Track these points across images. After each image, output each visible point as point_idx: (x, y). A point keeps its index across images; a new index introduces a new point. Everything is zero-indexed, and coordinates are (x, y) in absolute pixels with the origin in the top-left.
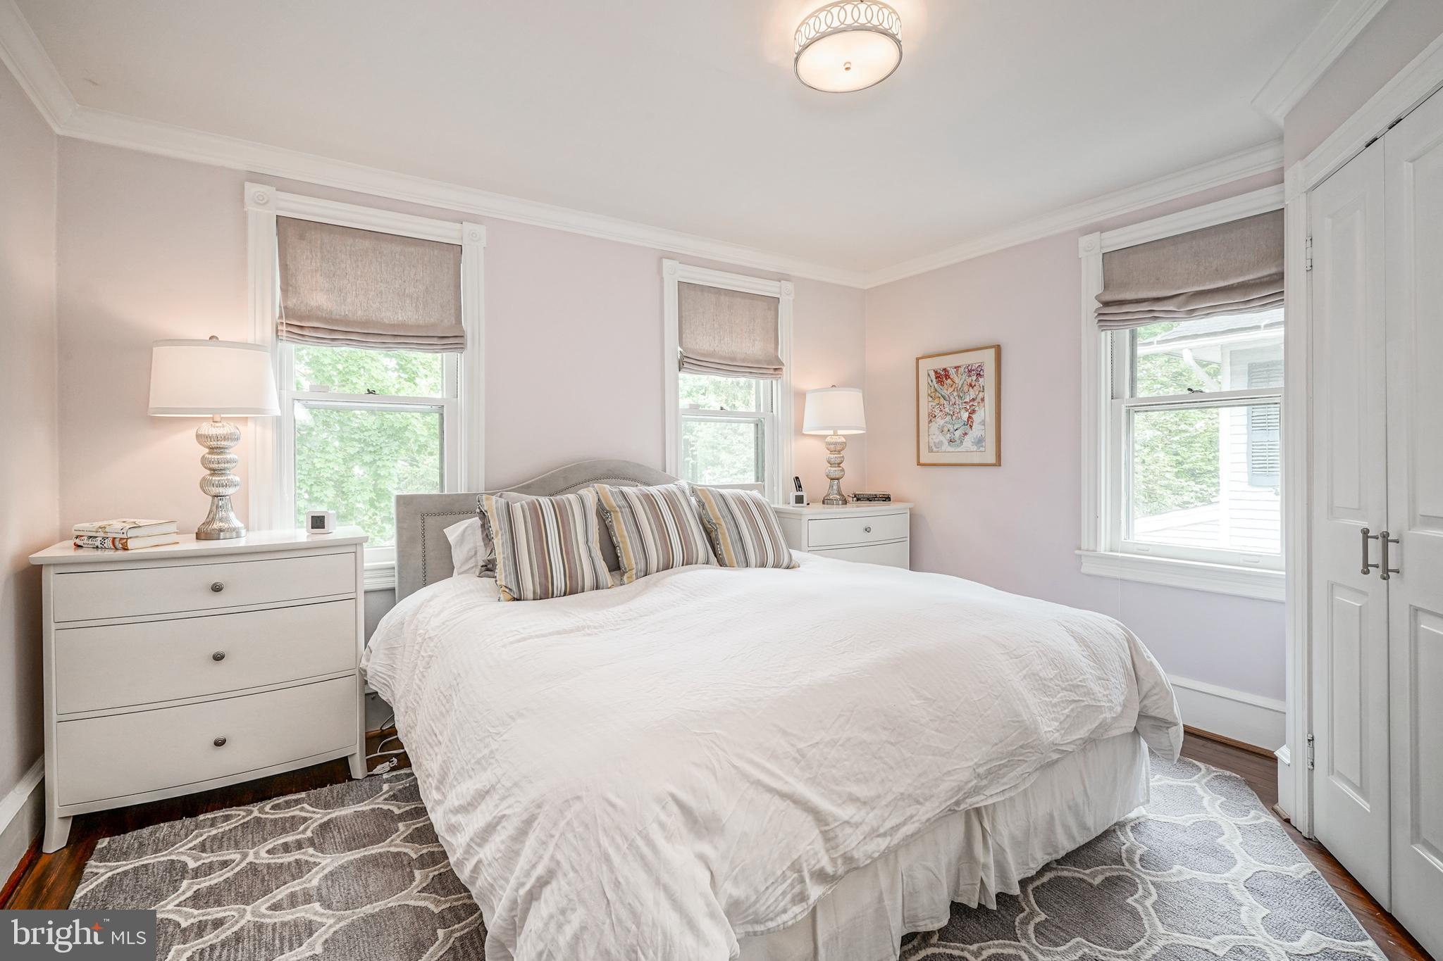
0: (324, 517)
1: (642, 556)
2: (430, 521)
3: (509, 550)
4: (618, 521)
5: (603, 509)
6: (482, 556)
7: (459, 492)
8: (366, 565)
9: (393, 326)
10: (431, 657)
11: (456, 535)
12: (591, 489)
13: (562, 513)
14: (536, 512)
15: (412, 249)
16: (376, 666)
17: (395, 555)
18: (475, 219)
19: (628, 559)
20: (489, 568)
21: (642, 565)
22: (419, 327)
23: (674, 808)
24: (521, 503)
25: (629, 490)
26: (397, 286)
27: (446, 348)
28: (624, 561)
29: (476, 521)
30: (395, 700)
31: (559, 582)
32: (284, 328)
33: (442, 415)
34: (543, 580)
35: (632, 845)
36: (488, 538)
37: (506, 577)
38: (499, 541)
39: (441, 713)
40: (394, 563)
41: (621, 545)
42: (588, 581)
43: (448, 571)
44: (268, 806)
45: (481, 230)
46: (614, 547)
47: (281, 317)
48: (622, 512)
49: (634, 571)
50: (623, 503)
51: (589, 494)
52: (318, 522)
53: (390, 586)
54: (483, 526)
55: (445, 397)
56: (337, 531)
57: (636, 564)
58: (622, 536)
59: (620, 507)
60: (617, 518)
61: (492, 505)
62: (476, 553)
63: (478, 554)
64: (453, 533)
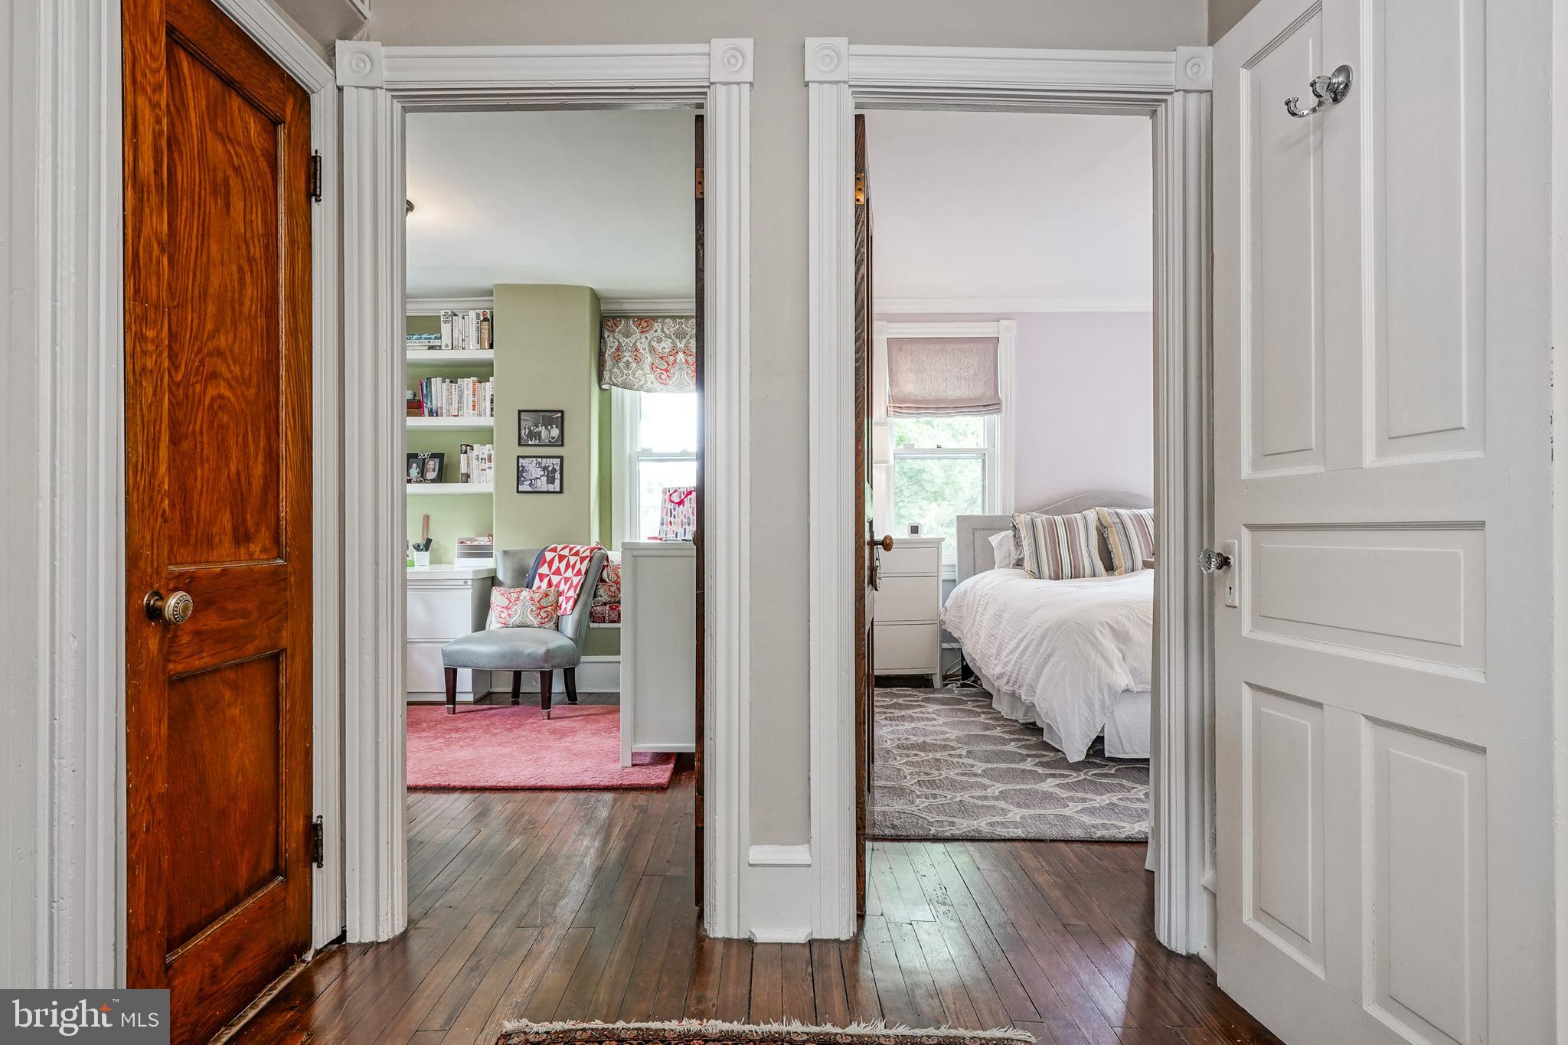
0: (917, 527)
1: (1129, 557)
2: (977, 533)
3: (1033, 549)
4: (1113, 533)
5: (1102, 525)
6: (1014, 557)
7: (996, 514)
8: (943, 562)
9: (954, 401)
10: (987, 603)
11: (996, 542)
12: (1093, 510)
13: (1069, 526)
14: (1052, 527)
15: (966, 346)
16: (951, 617)
17: (956, 557)
18: (1007, 317)
19: (1119, 559)
20: (1019, 564)
21: (1129, 564)
22: (970, 400)
23: (1106, 627)
24: (1041, 520)
25: (1120, 511)
26: (956, 373)
27: (988, 412)
28: (1116, 561)
29: (1011, 533)
30: (963, 635)
31: (1067, 569)
32: (892, 409)
33: (984, 461)
34: (1056, 568)
35: (1087, 637)
36: (1018, 544)
37: (1031, 565)
38: (1026, 543)
39: (996, 624)
40: (956, 562)
41: (1114, 550)
42: (1088, 570)
43: (991, 565)
44: (894, 689)
45: (1013, 323)
46: (1109, 553)
47: (890, 402)
48: (1116, 527)
49: (1123, 568)
50: (1117, 520)
51: (1091, 515)
52: (915, 530)
53: (952, 578)
54: (1015, 536)
55: (986, 447)
56: (924, 534)
57: (1125, 563)
58: (1115, 544)
59: (1114, 523)
60: (1112, 532)
61: (1022, 520)
62: (1010, 555)
63: (1011, 555)
64: (995, 540)
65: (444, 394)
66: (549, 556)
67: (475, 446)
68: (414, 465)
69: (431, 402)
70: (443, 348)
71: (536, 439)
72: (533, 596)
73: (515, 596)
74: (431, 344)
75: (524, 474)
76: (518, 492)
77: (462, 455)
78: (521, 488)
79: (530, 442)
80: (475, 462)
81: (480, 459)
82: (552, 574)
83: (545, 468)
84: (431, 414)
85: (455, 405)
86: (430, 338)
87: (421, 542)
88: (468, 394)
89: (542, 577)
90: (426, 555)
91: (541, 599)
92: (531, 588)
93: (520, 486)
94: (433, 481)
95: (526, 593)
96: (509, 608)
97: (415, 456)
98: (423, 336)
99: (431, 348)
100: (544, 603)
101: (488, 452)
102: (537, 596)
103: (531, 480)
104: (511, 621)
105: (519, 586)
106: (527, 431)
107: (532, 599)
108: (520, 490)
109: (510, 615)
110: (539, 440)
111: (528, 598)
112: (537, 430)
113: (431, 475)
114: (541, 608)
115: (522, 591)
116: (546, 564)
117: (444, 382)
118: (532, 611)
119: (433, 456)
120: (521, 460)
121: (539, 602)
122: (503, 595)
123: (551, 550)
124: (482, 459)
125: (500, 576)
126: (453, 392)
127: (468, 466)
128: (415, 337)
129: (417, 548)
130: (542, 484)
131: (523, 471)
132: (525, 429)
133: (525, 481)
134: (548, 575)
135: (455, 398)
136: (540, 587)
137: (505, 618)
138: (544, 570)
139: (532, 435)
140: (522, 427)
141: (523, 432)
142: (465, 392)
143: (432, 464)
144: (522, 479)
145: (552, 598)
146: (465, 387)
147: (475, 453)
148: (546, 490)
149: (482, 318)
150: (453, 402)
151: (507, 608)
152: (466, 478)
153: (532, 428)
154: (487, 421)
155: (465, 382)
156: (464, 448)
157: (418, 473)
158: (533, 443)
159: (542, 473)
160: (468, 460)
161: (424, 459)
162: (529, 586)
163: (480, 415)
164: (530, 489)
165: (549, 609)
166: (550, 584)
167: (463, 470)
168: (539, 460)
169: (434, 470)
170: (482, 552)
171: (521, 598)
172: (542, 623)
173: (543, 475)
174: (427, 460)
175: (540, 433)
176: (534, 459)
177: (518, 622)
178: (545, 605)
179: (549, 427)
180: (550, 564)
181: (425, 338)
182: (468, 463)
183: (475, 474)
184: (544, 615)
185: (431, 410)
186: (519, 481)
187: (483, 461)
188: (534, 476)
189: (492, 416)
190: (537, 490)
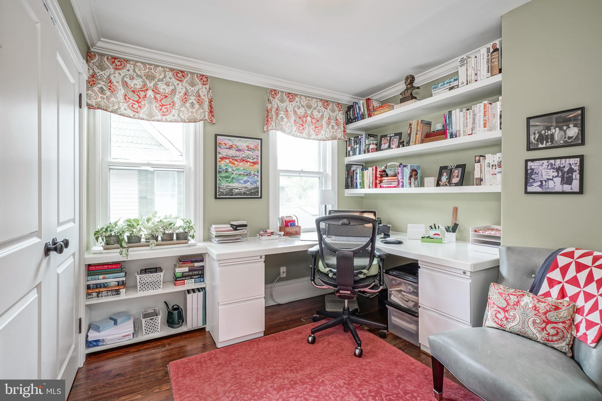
65: (462, 120)
66: (562, 261)
67: (487, 156)
68: (445, 174)
69: (452, 128)
70: (460, 86)
71: (547, 142)
72: (538, 305)
73: (514, 299)
74: (451, 86)
75: (533, 176)
76: (526, 192)
77: (476, 164)
78: (530, 189)
79: (540, 146)
80: (487, 169)
81: (491, 166)
82: (565, 282)
83: (559, 169)
84: (452, 136)
85: (470, 126)
86: (450, 82)
87: (451, 225)
88: (480, 116)
89: (552, 283)
90: (453, 236)
91: (547, 311)
92: (536, 294)
93: (528, 187)
94: (457, 185)
95: (528, 300)
96: (507, 311)
97: (446, 168)
98: (446, 82)
99: (451, 89)
100: (552, 316)
101: (498, 160)
102: (542, 307)
103: (541, 181)
104: (508, 326)
105: (522, 288)
106: (537, 136)
107: (535, 308)
108: (528, 191)
109: (507, 319)
110: (552, 142)
111: (531, 305)
112: (549, 132)
113: (455, 180)
114: (548, 322)
115: (523, 295)
116: (558, 270)
117: (461, 111)
118: (534, 322)
119: (458, 167)
120: (530, 164)
121: (545, 313)
122: (501, 294)
123: (564, 255)
124: (493, 166)
125: (504, 271)
126: (468, 117)
127: (481, 172)
128: (440, 85)
129: (448, 230)
130: (556, 185)
131: (532, 174)
132: (535, 134)
133: (534, 182)
134: (560, 283)
135: (470, 121)
136: (548, 294)
137: (501, 320)
138: (555, 275)
139: (541, 138)
140: (531, 133)
141: (532, 137)
142: (478, 115)
143: (457, 172)
144: (531, 181)
145: (564, 313)
146: (478, 110)
147: (487, 161)
148: (561, 191)
149: (491, 50)
150: (468, 125)
151: (504, 310)
152: (480, 181)
153: (543, 132)
154: (497, 134)
155: (478, 107)
156: (477, 158)
157: (447, 179)
158: (544, 146)
159: (556, 174)
160: (481, 167)
161: (451, 170)
162: (534, 290)
163: (491, 130)
164: (540, 190)
165: (560, 325)
166: (562, 294)
167: (477, 175)
168: (552, 161)
169: (457, 177)
170: (493, 241)
171: (522, 303)
172: (548, 340)
173: (556, 177)
174: (453, 170)
175: (552, 135)
176: (545, 162)
177: (517, 329)
178: (553, 319)
179: (565, 128)
180: (564, 270)
181: (447, 83)
182: (481, 170)
183: (487, 177)
184: (553, 332)
185: (452, 133)
186: (527, 183)
187: (494, 167)
188: (545, 177)
189: (501, 129)
190: (549, 191)
